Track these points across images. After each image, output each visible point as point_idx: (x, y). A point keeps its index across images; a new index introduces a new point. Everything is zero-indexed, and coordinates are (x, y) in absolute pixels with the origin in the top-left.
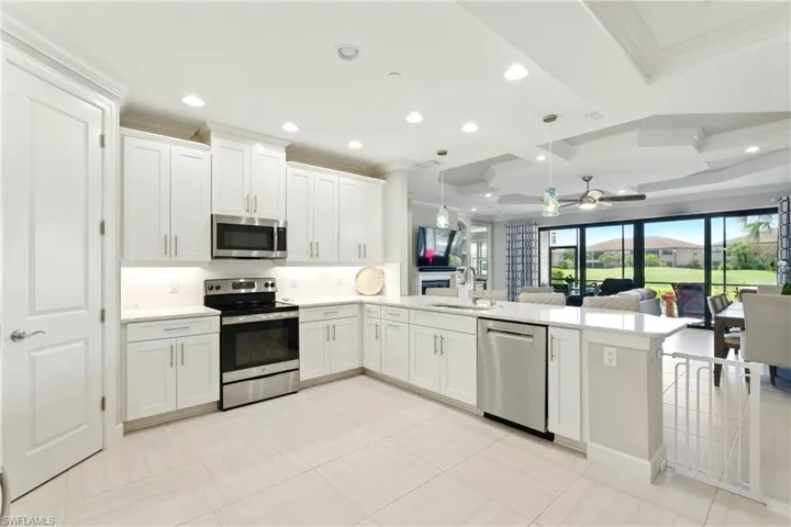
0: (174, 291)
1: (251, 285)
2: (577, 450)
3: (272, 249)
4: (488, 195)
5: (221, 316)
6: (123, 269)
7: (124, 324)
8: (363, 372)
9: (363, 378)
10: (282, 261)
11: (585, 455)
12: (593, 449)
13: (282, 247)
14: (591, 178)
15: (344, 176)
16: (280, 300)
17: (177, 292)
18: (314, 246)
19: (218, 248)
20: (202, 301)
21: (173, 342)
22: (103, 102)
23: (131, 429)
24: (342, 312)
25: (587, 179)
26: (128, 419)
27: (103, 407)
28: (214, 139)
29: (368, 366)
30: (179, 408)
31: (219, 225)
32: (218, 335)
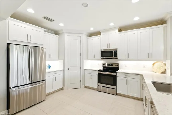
1: (112, 65)
5: (98, 71)
7: (84, 70)
13: (116, 56)
18: (127, 55)
19: (101, 57)
31: (101, 52)
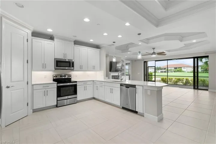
0: (45, 78)
1: (65, 76)
2: (142, 115)
3: (70, 67)
4: (129, 53)
5: (57, 84)
6: (32, 72)
7: (33, 85)
8: (94, 98)
9: (94, 100)
10: (73, 70)
11: (144, 116)
12: (145, 114)
13: (73, 66)
14: (155, 48)
15: (89, 48)
16: (73, 80)
17: (46, 78)
18: (81, 66)
19: (56, 67)
20: (52, 80)
21: (45, 90)
22: (28, 31)
23: (35, 111)
24: (89, 83)
25: (154, 49)
26: (34, 109)
27: (28, 105)
28: (55, 39)
29: (95, 97)
30: (46, 106)
31: (56, 61)
32: (56, 88)
